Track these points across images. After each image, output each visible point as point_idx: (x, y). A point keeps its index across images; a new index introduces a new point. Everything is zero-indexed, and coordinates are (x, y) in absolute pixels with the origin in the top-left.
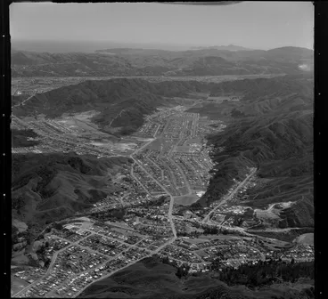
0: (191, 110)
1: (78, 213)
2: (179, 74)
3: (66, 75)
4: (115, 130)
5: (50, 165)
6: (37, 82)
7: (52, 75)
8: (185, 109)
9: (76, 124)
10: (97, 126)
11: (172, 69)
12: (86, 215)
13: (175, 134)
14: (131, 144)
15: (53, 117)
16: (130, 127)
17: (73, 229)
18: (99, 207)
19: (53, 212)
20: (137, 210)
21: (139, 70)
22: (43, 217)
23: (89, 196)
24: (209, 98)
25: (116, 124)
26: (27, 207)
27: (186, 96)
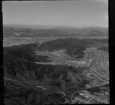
0: (99, 49)
1: (82, 89)
2: (85, 36)
3: (46, 36)
4: (76, 56)
5: (64, 69)
6: (37, 39)
7: (42, 36)
8: (96, 49)
9: (60, 54)
10: (68, 54)
11: (82, 34)
12: (85, 90)
13: (99, 58)
14: (85, 61)
15: (51, 51)
16: (81, 55)
17: (84, 95)
18: (88, 86)
19: (73, 88)
20: (104, 88)
21: (70, 35)
22: (70, 90)
23: (83, 82)
24: (102, 45)
25: (75, 54)
26: (62, 86)
27: (94, 44)
